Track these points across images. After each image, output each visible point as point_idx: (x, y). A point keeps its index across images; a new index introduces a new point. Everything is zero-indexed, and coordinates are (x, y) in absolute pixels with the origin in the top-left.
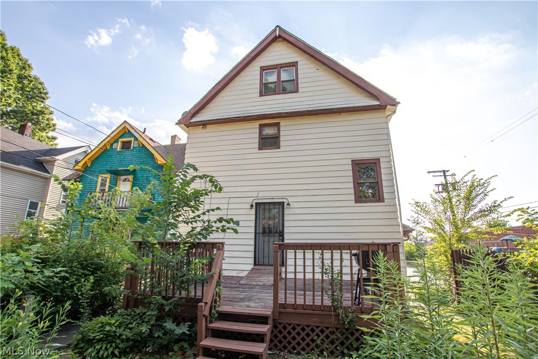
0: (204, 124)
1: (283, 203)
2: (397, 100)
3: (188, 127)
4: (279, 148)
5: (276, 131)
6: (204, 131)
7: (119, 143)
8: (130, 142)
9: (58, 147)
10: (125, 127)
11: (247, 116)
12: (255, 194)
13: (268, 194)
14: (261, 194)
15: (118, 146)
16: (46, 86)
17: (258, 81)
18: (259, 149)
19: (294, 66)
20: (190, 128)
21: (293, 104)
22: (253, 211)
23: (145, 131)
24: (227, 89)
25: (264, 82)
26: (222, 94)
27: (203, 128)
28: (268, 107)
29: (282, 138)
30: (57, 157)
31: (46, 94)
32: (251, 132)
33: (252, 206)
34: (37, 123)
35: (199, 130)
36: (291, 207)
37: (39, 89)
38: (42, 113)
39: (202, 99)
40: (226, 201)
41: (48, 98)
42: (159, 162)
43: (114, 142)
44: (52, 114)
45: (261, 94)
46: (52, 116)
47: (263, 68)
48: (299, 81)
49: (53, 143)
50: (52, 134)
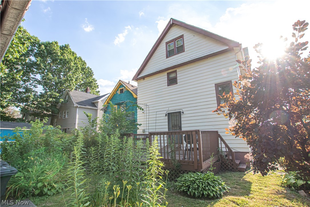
0: (143, 78)
1: (180, 112)
2: (240, 43)
3: (137, 80)
4: (177, 84)
5: (175, 75)
7: (119, 90)
8: (123, 89)
9: (100, 95)
10: (120, 83)
11: (161, 70)
12: (167, 109)
13: (173, 109)
14: (170, 109)
15: (119, 92)
16: (92, 70)
17: (165, 51)
18: (168, 86)
19: (182, 37)
20: (138, 81)
21: (182, 59)
22: (167, 117)
23: (129, 83)
24: (152, 58)
25: (168, 50)
26: (150, 61)
27: (143, 80)
28: (170, 63)
29: (178, 78)
30: (99, 101)
31: (93, 73)
32: (163, 78)
33: (166, 115)
35: (142, 81)
36: (184, 113)
37: (90, 72)
38: (92, 82)
39: (141, 66)
40: (155, 113)
41: (93, 75)
42: (135, 97)
43: (117, 91)
44: (96, 81)
45: (167, 57)
46: (96, 82)
47: (167, 43)
48: (185, 45)
49: (98, 94)
50: (97, 90)
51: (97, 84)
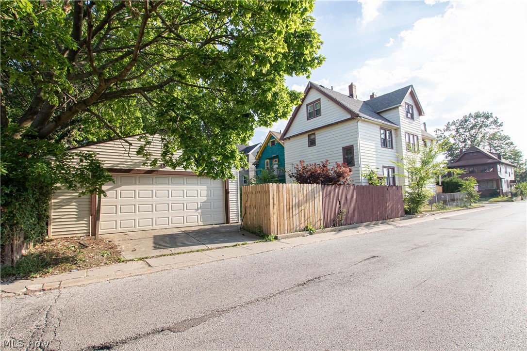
0: (289, 138)
4: (316, 145)
5: (314, 137)
7: (270, 142)
8: (274, 141)
10: (270, 134)
11: (302, 132)
15: (270, 144)
17: (306, 113)
18: (309, 147)
19: (319, 101)
20: (285, 140)
21: (319, 123)
25: (309, 112)
28: (310, 126)
29: (316, 140)
30: (249, 154)
32: (305, 140)
43: (268, 143)
45: (308, 119)
47: (308, 105)
48: (322, 109)
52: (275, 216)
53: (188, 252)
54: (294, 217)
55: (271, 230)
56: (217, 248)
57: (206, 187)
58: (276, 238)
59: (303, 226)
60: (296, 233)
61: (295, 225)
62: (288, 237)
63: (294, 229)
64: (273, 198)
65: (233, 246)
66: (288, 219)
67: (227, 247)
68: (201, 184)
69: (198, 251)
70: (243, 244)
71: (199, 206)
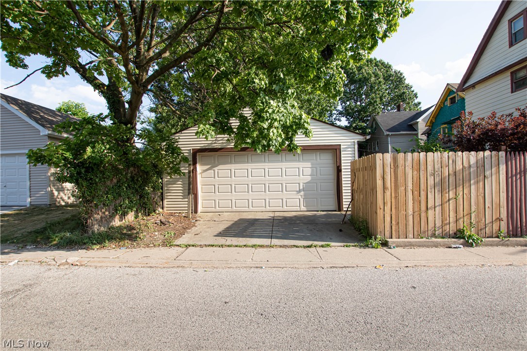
0: (473, 86)
5: (525, 73)
6: (475, 90)
7: (448, 99)
8: (455, 97)
9: (422, 109)
10: (448, 88)
11: (498, 70)
15: (448, 103)
17: (507, 35)
18: (513, 92)
20: (465, 91)
24: (485, 52)
25: (513, 32)
26: (483, 57)
27: (472, 89)
32: (504, 82)
34: (404, 100)
43: (445, 101)
44: (411, 87)
45: (511, 45)
46: (412, 89)
47: (511, 21)
49: (419, 107)
50: (416, 101)
51: (413, 91)
52: (388, 208)
53: (240, 246)
54: (430, 212)
55: (379, 230)
56: (281, 246)
57: (310, 163)
58: (385, 244)
59: (452, 228)
60: (434, 239)
61: (431, 225)
62: (411, 245)
63: (430, 233)
64: (383, 178)
65: (305, 247)
66: (416, 214)
67: (297, 247)
68: (304, 161)
69: (253, 246)
70: (322, 246)
71: (301, 188)
